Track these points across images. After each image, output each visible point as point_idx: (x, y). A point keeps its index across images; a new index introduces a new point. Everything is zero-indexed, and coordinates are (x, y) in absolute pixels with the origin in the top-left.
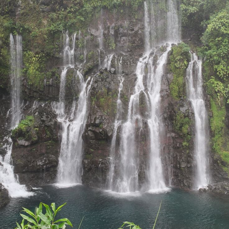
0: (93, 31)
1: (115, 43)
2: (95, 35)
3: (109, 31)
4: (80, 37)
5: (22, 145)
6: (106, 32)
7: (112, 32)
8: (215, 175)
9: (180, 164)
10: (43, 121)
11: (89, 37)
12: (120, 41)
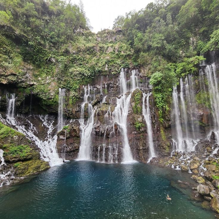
0: (98, 86)
1: (108, 91)
2: (99, 88)
3: (105, 86)
4: (92, 89)
5: (61, 139)
6: (103, 86)
7: (106, 86)
8: (159, 153)
9: (139, 148)
10: (73, 127)
11: (95, 89)
12: (110, 90)
